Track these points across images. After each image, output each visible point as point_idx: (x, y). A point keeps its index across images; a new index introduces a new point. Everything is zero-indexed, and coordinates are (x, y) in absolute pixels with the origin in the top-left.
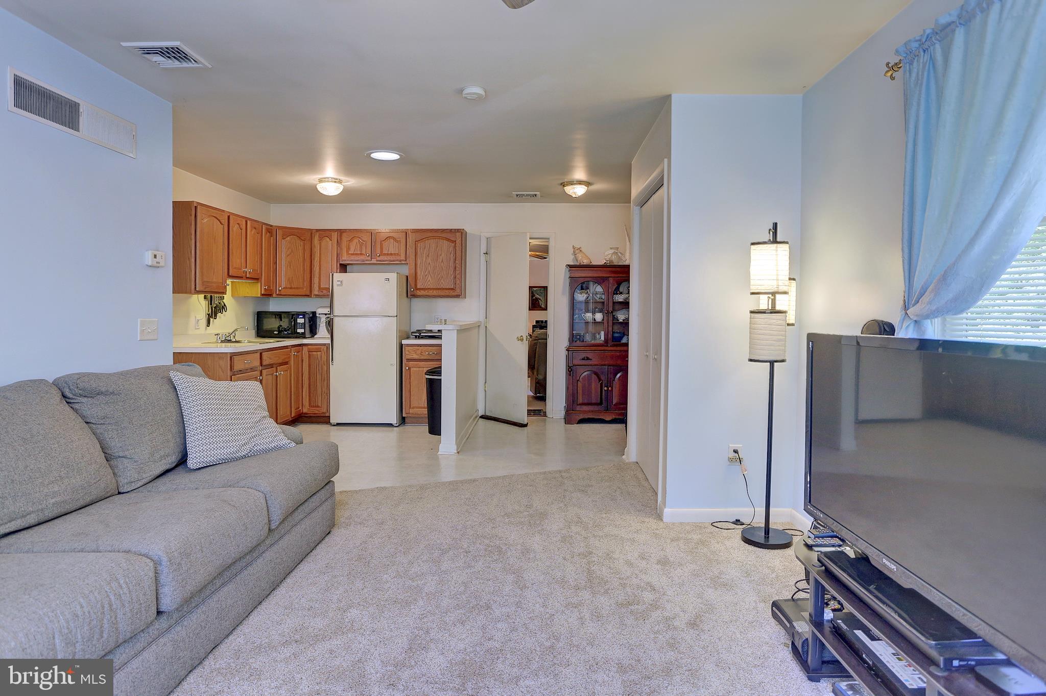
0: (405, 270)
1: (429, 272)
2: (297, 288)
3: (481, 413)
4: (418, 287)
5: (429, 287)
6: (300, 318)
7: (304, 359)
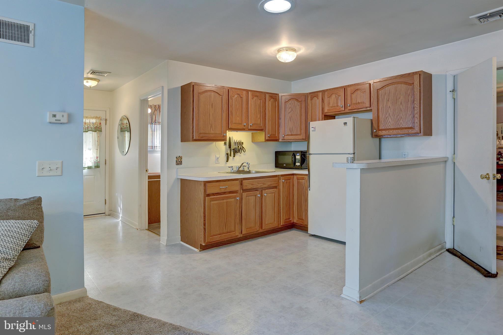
0: (369, 116)
1: (389, 114)
2: (297, 135)
3: (449, 245)
4: (380, 128)
5: (389, 127)
6: (298, 155)
7: (295, 184)
